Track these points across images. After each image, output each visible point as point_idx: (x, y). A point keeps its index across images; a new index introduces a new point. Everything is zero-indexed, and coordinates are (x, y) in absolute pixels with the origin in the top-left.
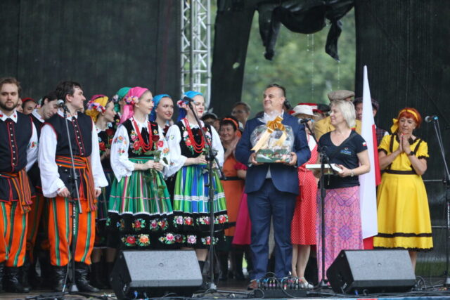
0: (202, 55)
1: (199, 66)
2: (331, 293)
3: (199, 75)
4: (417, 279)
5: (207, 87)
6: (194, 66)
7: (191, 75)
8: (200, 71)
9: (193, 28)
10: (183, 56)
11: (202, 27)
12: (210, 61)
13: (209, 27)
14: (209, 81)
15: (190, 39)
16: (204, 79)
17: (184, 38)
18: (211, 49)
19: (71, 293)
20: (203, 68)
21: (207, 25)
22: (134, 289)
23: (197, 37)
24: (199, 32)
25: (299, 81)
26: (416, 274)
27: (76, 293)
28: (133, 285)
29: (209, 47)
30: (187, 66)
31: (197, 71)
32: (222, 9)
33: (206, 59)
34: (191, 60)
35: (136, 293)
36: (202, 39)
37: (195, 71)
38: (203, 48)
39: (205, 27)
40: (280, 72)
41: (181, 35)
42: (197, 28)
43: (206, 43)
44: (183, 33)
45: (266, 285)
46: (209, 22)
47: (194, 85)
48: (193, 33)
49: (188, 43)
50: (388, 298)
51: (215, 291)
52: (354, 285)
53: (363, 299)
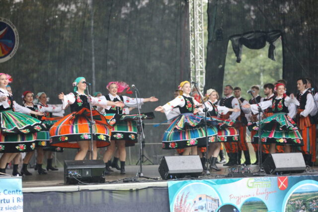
0: (201, 62)
1: (199, 67)
2: (265, 174)
3: (199, 72)
4: (307, 167)
5: (203, 77)
6: (196, 67)
7: (195, 72)
8: (199, 69)
9: (196, 49)
10: (191, 63)
11: (200, 49)
12: (204, 64)
13: (203, 48)
14: (204, 74)
15: (194, 54)
16: (202, 73)
17: (192, 54)
18: (205, 59)
19: (140, 177)
20: (201, 68)
21: (202, 47)
22: (170, 174)
23: (198, 53)
24: (199, 51)
25: (247, 73)
26: (306, 164)
27: (143, 177)
28: (170, 172)
29: (204, 57)
30: (194, 67)
31: (198, 69)
32: (210, 40)
33: (202, 64)
34: (195, 64)
35: (171, 176)
36: (200, 54)
37: (197, 70)
38: (201, 59)
39: (201, 48)
40: (238, 69)
41: (190, 53)
42: (198, 49)
43: (202, 56)
44: (191, 52)
45: (234, 171)
46: (203, 46)
47: (197, 76)
48: (196, 52)
49: (194, 57)
50: (293, 176)
51: (209, 174)
52: (276, 170)
53: (281, 177)
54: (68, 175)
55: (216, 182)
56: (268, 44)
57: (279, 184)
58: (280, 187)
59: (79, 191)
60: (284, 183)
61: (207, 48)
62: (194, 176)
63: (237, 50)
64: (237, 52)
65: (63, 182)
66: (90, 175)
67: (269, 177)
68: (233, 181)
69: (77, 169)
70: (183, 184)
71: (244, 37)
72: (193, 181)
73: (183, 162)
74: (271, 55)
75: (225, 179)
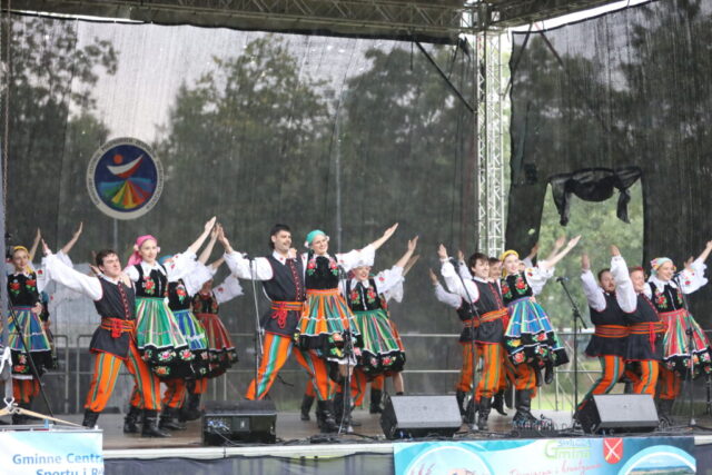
0: (497, 223)
1: (495, 232)
3: (495, 241)
6: (489, 232)
8: (495, 236)
9: (489, 199)
10: (481, 224)
11: (496, 199)
12: (504, 227)
13: (503, 199)
14: (503, 245)
15: (486, 209)
16: (499, 243)
17: (481, 208)
18: (505, 219)
20: (498, 234)
21: (501, 196)
22: (399, 430)
23: (492, 206)
24: (494, 203)
27: (351, 433)
28: (399, 426)
29: (503, 216)
30: (484, 233)
31: (493, 237)
32: (515, 183)
33: (500, 226)
34: (487, 227)
35: (402, 434)
36: (497, 209)
37: (490, 237)
38: (497, 217)
39: (499, 199)
41: (478, 206)
42: (492, 200)
43: (500, 212)
44: (480, 204)
46: (503, 194)
47: (490, 249)
48: (489, 204)
49: (485, 213)
50: (633, 438)
51: (477, 432)
52: (601, 425)
53: (609, 438)
54: (206, 427)
55: (486, 447)
56: (617, 193)
57: (606, 451)
58: (607, 458)
59: (225, 458)
60: (616, 451)
61: (510, 199)
62: (445, 433)
63: (560, 202)
64: (562, 206)
65: (199, 440)
66: (248, 429)
67: (586, 439)
68: (518, 446)
69: (224, 417)
70: (423, 448)
71: (574, 178)
72: (441, 443)
73: (425, 408)
74: (622, 212)
75: (503, 441)
